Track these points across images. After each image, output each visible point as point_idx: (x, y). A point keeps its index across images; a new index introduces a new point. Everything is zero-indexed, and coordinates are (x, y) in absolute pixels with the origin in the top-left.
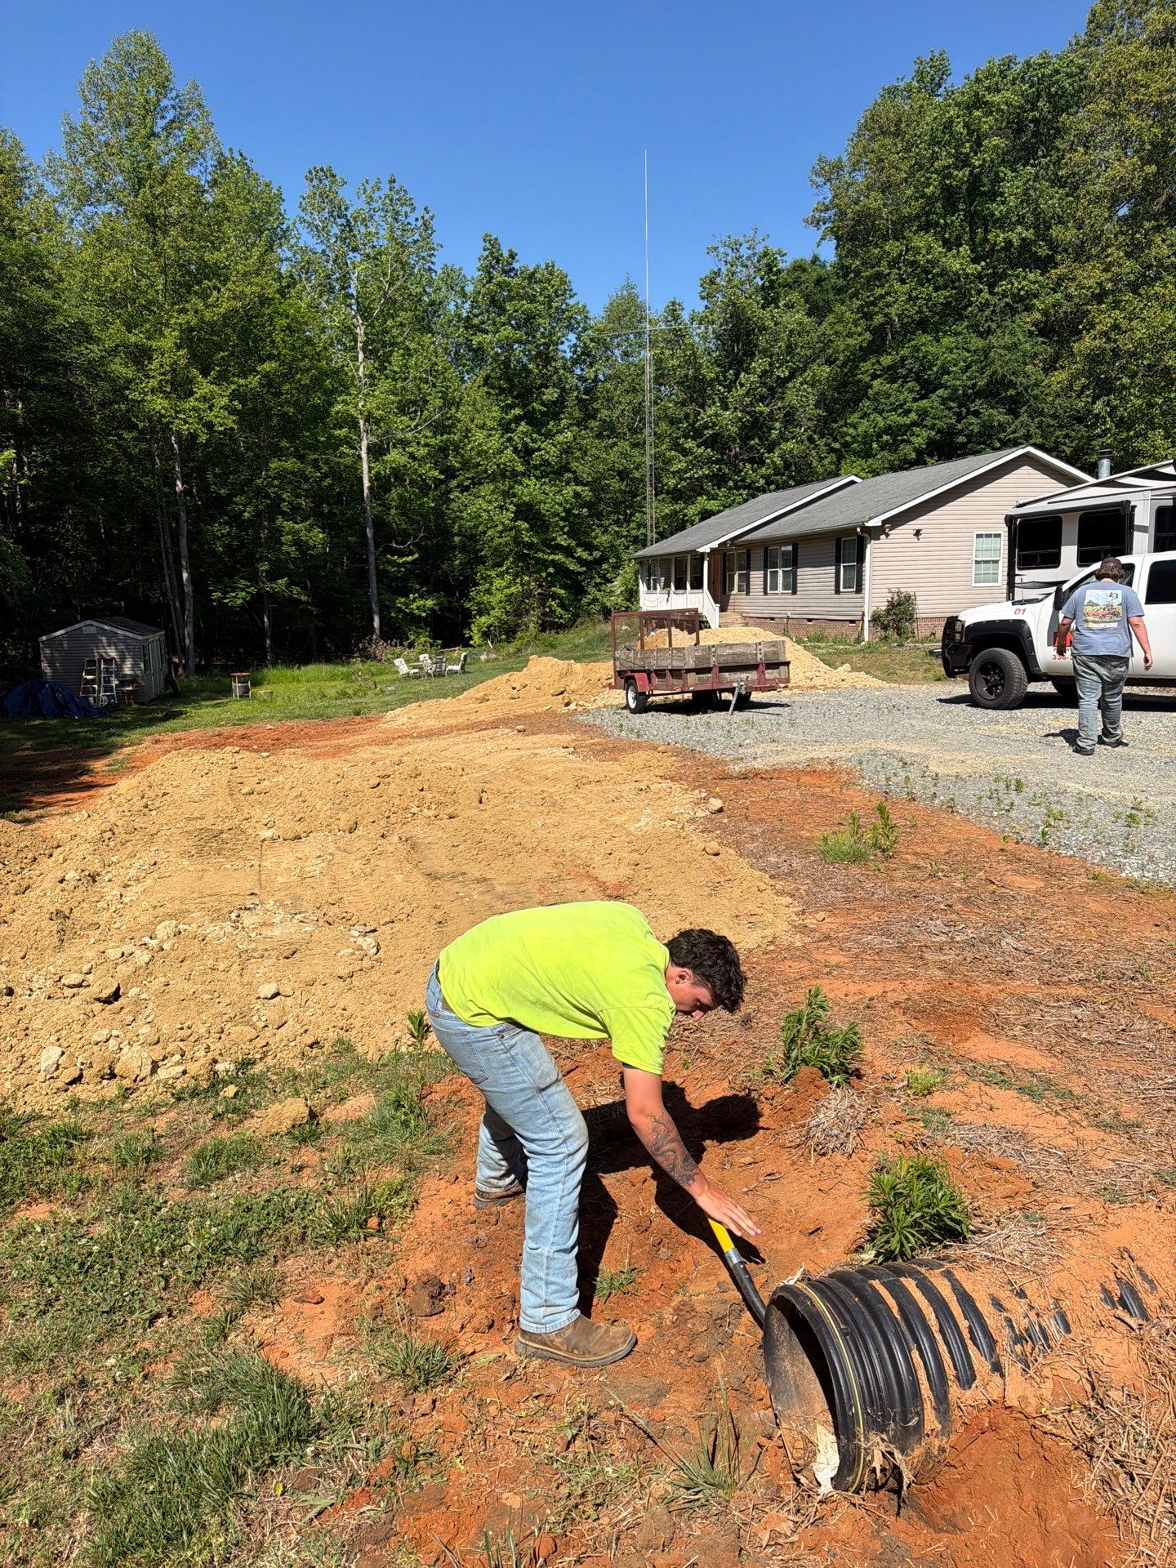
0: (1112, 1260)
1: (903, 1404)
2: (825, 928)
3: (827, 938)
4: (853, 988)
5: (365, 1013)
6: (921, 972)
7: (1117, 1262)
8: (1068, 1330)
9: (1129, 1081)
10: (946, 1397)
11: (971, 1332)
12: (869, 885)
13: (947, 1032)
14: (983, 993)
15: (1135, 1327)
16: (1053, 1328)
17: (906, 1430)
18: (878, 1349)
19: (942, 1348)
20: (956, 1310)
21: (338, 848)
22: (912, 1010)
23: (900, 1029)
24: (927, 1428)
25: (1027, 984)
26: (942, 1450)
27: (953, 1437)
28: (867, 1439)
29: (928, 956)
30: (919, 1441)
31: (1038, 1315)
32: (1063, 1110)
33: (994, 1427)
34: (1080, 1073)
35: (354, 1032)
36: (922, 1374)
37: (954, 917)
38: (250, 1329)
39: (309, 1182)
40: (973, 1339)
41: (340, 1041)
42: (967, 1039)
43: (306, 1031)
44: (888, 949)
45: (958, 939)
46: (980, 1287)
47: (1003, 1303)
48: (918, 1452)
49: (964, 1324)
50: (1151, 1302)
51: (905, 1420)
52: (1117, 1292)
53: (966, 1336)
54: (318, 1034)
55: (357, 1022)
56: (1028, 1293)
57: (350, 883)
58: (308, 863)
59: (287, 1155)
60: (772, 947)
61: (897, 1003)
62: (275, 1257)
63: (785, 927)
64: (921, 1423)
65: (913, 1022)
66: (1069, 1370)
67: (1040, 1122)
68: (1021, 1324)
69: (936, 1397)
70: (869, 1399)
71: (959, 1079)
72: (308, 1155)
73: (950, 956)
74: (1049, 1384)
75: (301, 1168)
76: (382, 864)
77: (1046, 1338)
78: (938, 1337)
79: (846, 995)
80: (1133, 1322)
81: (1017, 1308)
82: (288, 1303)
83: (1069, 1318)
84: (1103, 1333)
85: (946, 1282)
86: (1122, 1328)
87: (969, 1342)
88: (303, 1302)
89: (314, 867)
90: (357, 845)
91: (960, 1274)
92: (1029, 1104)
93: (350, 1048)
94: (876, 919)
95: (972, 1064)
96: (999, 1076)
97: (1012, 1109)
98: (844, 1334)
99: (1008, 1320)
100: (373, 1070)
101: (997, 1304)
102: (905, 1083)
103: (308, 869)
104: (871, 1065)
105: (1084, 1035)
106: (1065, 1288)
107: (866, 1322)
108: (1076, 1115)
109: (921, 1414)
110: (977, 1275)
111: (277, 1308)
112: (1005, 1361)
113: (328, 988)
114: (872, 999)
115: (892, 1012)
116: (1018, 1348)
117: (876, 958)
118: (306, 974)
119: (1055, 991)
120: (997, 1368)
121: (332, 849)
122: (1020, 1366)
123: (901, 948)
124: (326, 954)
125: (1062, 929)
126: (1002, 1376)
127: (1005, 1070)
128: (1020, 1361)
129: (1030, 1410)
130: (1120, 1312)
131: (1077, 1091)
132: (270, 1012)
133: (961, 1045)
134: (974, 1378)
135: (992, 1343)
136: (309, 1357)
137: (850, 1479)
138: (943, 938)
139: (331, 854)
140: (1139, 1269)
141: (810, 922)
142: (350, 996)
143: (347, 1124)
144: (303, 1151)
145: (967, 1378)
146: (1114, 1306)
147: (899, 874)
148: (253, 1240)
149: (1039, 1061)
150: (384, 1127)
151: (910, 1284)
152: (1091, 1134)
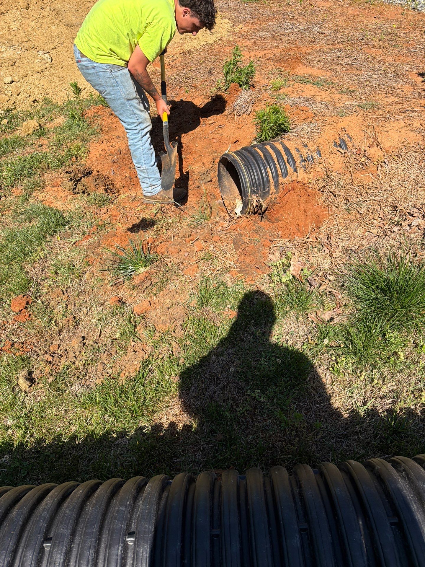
0: (339, 132)
1: (264, 185)
2: (242, 31)
3: (243, 35)
4: (252, 54)
5: (53, 86)
6: (280, 45)
7: (340, 133)
8: (321, 156)
9: (354, 76)
10: (278, 181)
11: (288, 160)
12: (261, 11)
13: (288, 66)
14: (303, 50)
15: (343, 153)
16: (316, 156)
17: (264, 193)
18: (256, 168)
19: (278, 166)
20: (283, 153)
21: (23, 17)
22: (276, 60)
23: (271, 67)
24: (271, 192)
25: (321, 46)
26: (276, 198)
27: (280, 194)
28: (251, 197)
29: (283, 38)
30: (268, 196)
31: (311, 152)
32: (329, 89)
33: (293, 189)
34: (336, 76)
35: (50, 95)
36: (270, 175)
37: (295, 21)
38: (37, 197)
39: (46, 150)
40: (288, 162)
41: (45, 99)
42: (296, 68)
43: (30, 96)
44: (267, 37)
45: (296, 30)
46: (291, 146)
47: (299, 149)
48: (268, 199)
49: (285, 158)
50: (349, 144)
51: (264, 190)
52: (338, 142)
53: (286, 161)
54: (35, 97)
55: (50, 91)
56: (309, 145)
57: (32, 32)
58: (11, 24)
59: (35, 141)
60: (220, 42)
61: (270, 58)
62: (39, 175)
63: (226, 32)
64: (269, 190)
65: (276, 64)
66: (320, 169)
67: (320, 94)
68: (305, 155)
69: (275, 182)
70: (252, 184)
71: (291, 83)
72: (43, 140)
73: (292, 37)
74: (312, 174)
75: (42, 145)
76: (45, 21)
77: (313, 159)
78: (277, 163)
79: (250, 57)
80: (343, 152)
81: (304, 151)
82: (48, 188)
83: (321, 152)
84: (332, 155)
85: (281, 145)
86: (339, 153)
87: (287, 163)
88: (54, 187)
89: (14, 26)
90: (31, 14)
91: (286, 142)
92: (317, 88)
93: (50, 101)
94: (264, 25)
95: (296, 77)
96: (306, 80)
97: (309, 90)
98: (244, 165)
99: (301, 155)
100: (62, 108)
101: (298, 150)
102: (271, 86)
103: (11, 27)
104: (259, 82)
105: (340, 62)
106: (321, 142)
107: (252, 161)
108: (333, 90)
109: (269, 187)
110: (291, 142)
111: (44, 190)
112: (298, 168)
113: (34, 77)
114: (260, 57)
115: (268, 62)
116: (303, 163)
117: (263, 41)
118: (23, 72)
119: (331, 47)
120: (296, 170)
121: (20, 17)
122: (303, 169)
123: (273, 36)
124: (29, 63)
125: (337, 23)
126: (297, 173)
127: (308, 77)
128: (304, 167)
129: (305, 182)
130: (339, 149)
131: (335, 82)
132: (12, 89)
133: (293, 71)
134: (287, 174)
135: (295, 162)
136: (60, 203)
137: (246, 210)
138: (290, 30)
139: (20, 19)
140: (347, 134)
141: (237, 30)
142: (44, 79)
143: (55, 128)
144: (41, 139)
145: (286, 174)
146: (337, 147)
147: (274, 5)
148: (30, 170)
149: (321, 73)
150: (70, 127)
151: (268, 147)
152: (338, 96)
